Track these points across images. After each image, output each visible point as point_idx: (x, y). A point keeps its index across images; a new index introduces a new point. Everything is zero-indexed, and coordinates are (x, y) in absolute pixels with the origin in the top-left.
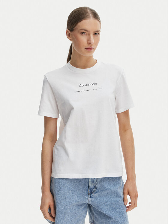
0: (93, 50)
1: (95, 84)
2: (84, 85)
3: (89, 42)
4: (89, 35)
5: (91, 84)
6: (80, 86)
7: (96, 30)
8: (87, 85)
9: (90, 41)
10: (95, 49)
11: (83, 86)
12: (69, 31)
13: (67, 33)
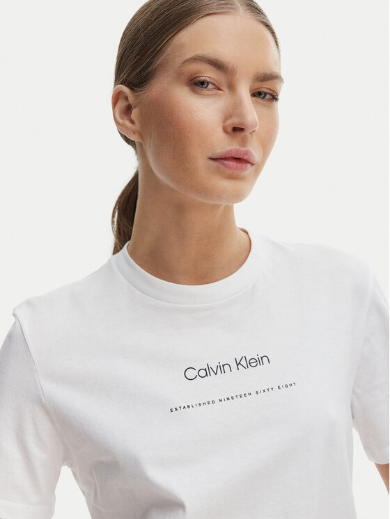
0: (250, 169)
1: (259, 361)
2: (208, 371)
3: (234, 121)
4: (232, 87)
5: (243, 362)
6: (191, 374)
7: (262, 70)
8: (222, 368)
9: (241, 115)
10: (258, 168)
11: (203, 373)
12: (125, 89)
13: (115, 103)
